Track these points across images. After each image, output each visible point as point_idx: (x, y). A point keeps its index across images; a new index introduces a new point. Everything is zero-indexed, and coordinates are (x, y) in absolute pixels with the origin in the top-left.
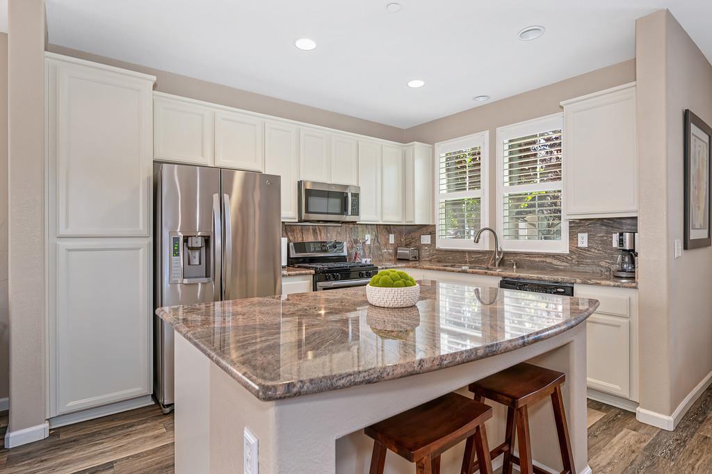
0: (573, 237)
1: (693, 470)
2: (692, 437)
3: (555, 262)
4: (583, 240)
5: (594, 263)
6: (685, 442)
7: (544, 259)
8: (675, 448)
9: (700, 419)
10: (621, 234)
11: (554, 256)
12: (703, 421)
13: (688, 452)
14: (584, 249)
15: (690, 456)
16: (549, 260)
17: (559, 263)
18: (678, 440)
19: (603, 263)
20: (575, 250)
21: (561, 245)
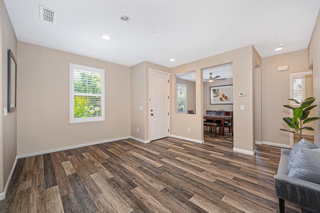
1: (21, 210)
2: (15, 195)
6: (13, 200)
8: (9, 206)
9: (16, 185)
12: (18, 185)
13: (16, 203)
15: (17, 204)
18: (9, 201)
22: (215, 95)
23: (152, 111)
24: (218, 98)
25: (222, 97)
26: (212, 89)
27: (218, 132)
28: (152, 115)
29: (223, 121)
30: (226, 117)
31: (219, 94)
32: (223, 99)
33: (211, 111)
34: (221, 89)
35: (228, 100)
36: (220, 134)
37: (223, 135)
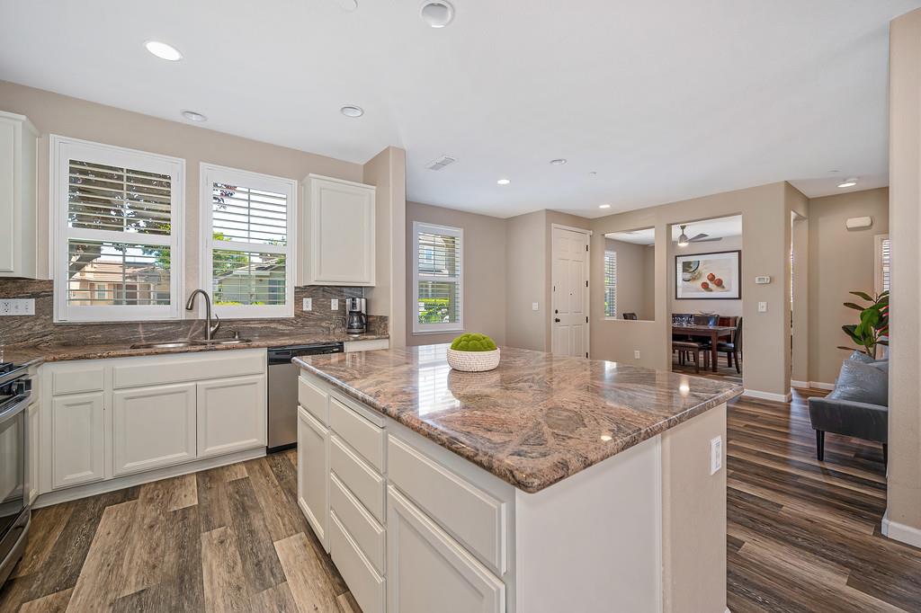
0: (298, 301)
3: (281, 327)
4: (307, 304)
5: (316, 325)
7: (268, 325)
10: (353, 299)
11: (279, 321)
14: (308, 312)
16: (273, 325)
17: (284, 328)
19: (324, 324)
20: (300, 315)
21: (286, 310)
22: (688, 276)
23: (557, 312)
24: (698, 283)
25: (708, 282)
26: (681, 260)
27: (702, 364)
28: (557, 320)
29: (713, 336)
30: (722, 328)
31: (700, 274)
32: (711, 285)
33: (681, 316)
34: (706, 262)
35: (723, 287)
36: (705, 369)
37: (714, 369)
